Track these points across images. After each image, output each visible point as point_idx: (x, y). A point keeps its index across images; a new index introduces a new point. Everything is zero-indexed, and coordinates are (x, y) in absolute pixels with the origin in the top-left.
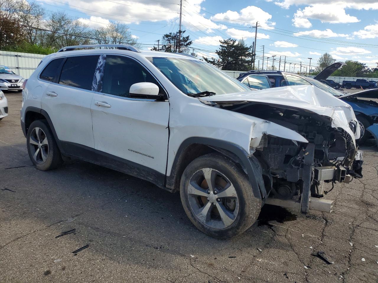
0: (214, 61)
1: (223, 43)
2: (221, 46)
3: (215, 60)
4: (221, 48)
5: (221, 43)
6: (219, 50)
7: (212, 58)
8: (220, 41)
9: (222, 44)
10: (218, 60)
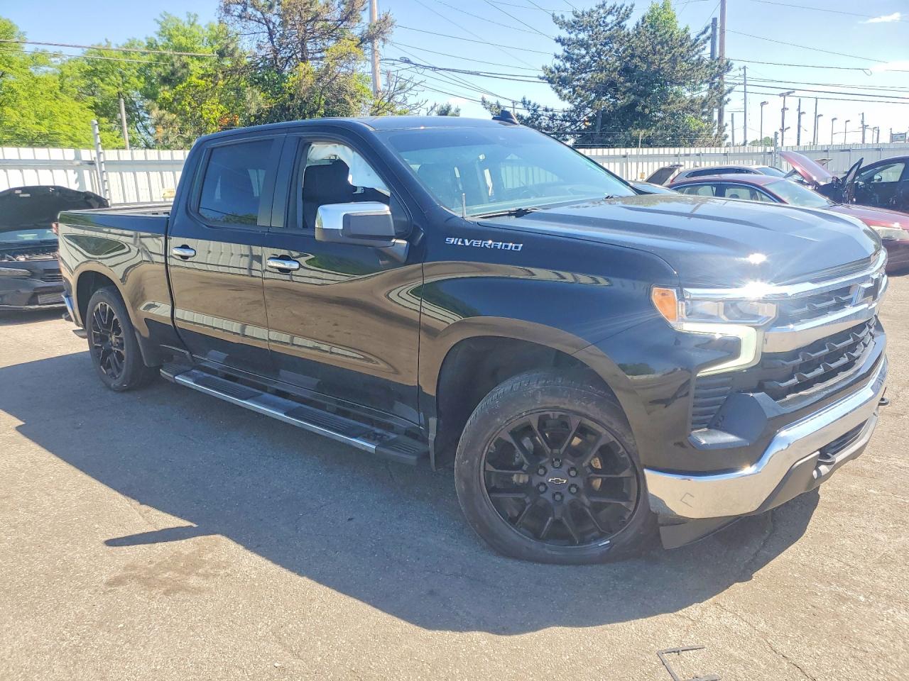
0: (536, 113)
1: (571, 26)
2: (559, 40)
3: (540, 112)
4: (560, 50)
5: (563, 24)
6: (551, 63)
7: (525, 104)
8: (555, 19)
9: (564, 34)
10: (552, 111)
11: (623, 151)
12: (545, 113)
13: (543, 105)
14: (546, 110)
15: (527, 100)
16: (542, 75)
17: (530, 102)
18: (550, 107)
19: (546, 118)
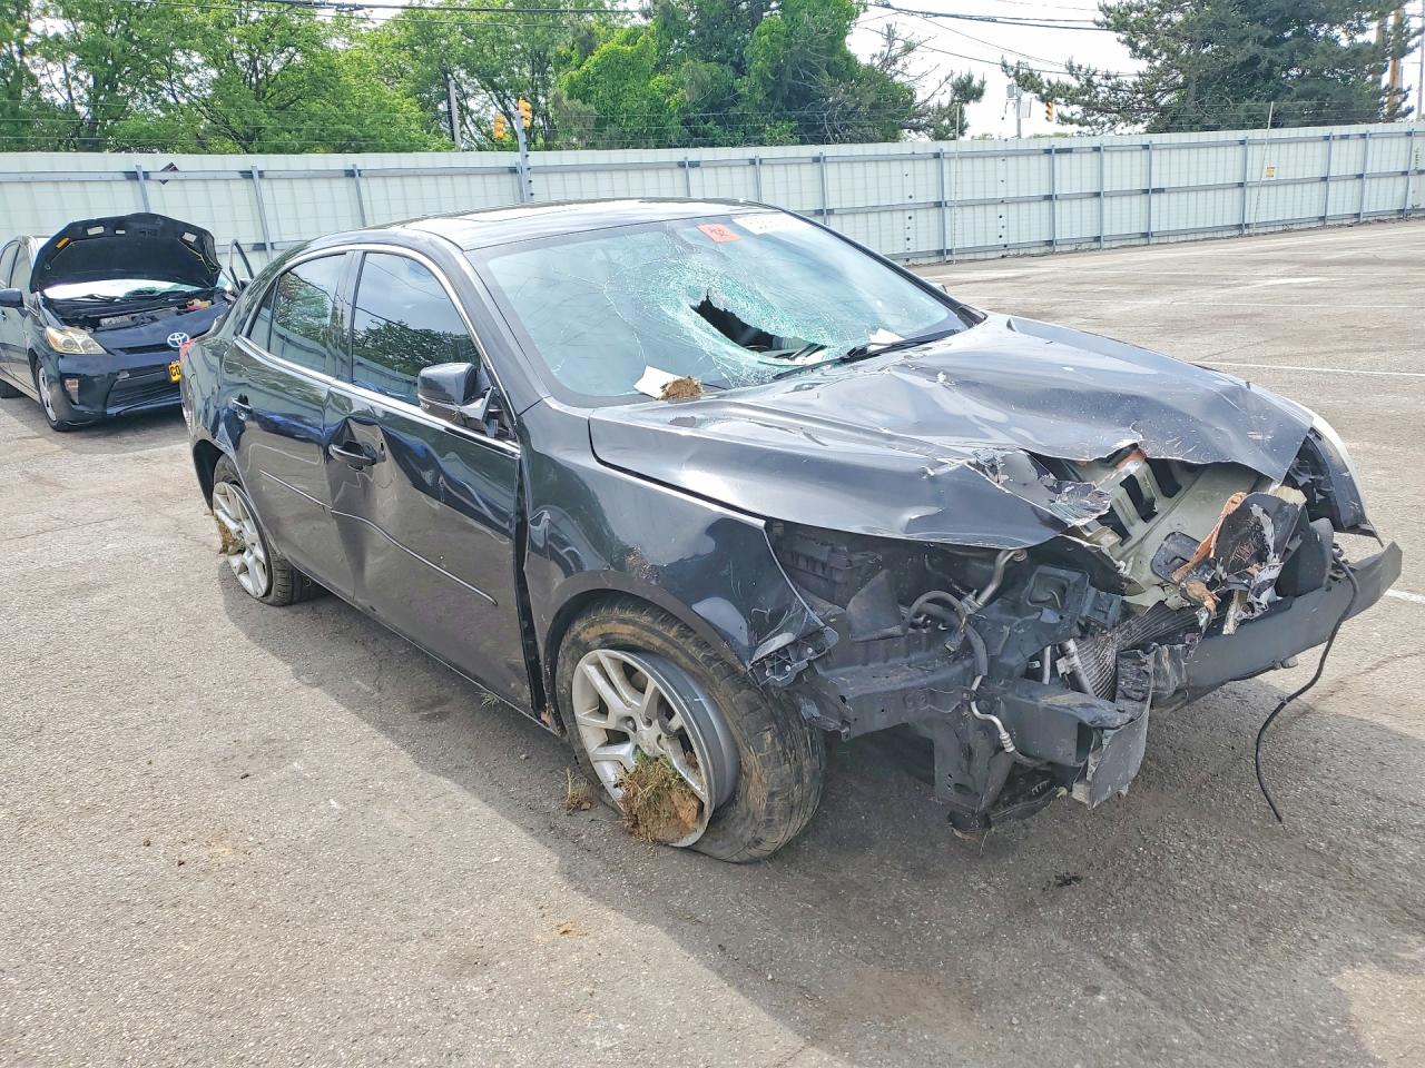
0: (1089, 81)
3: (1096, 80)
7: (1071, 69)
10: (1116, 77)
11: (1240, 134)
12: (1103, 82)
13: (1102, 70)
14: (1107, 77)
15: (1075, 65)
16: (1101, 17)
17: (1080, 68)
18: (1113, 71)
19: (1106, 89)
